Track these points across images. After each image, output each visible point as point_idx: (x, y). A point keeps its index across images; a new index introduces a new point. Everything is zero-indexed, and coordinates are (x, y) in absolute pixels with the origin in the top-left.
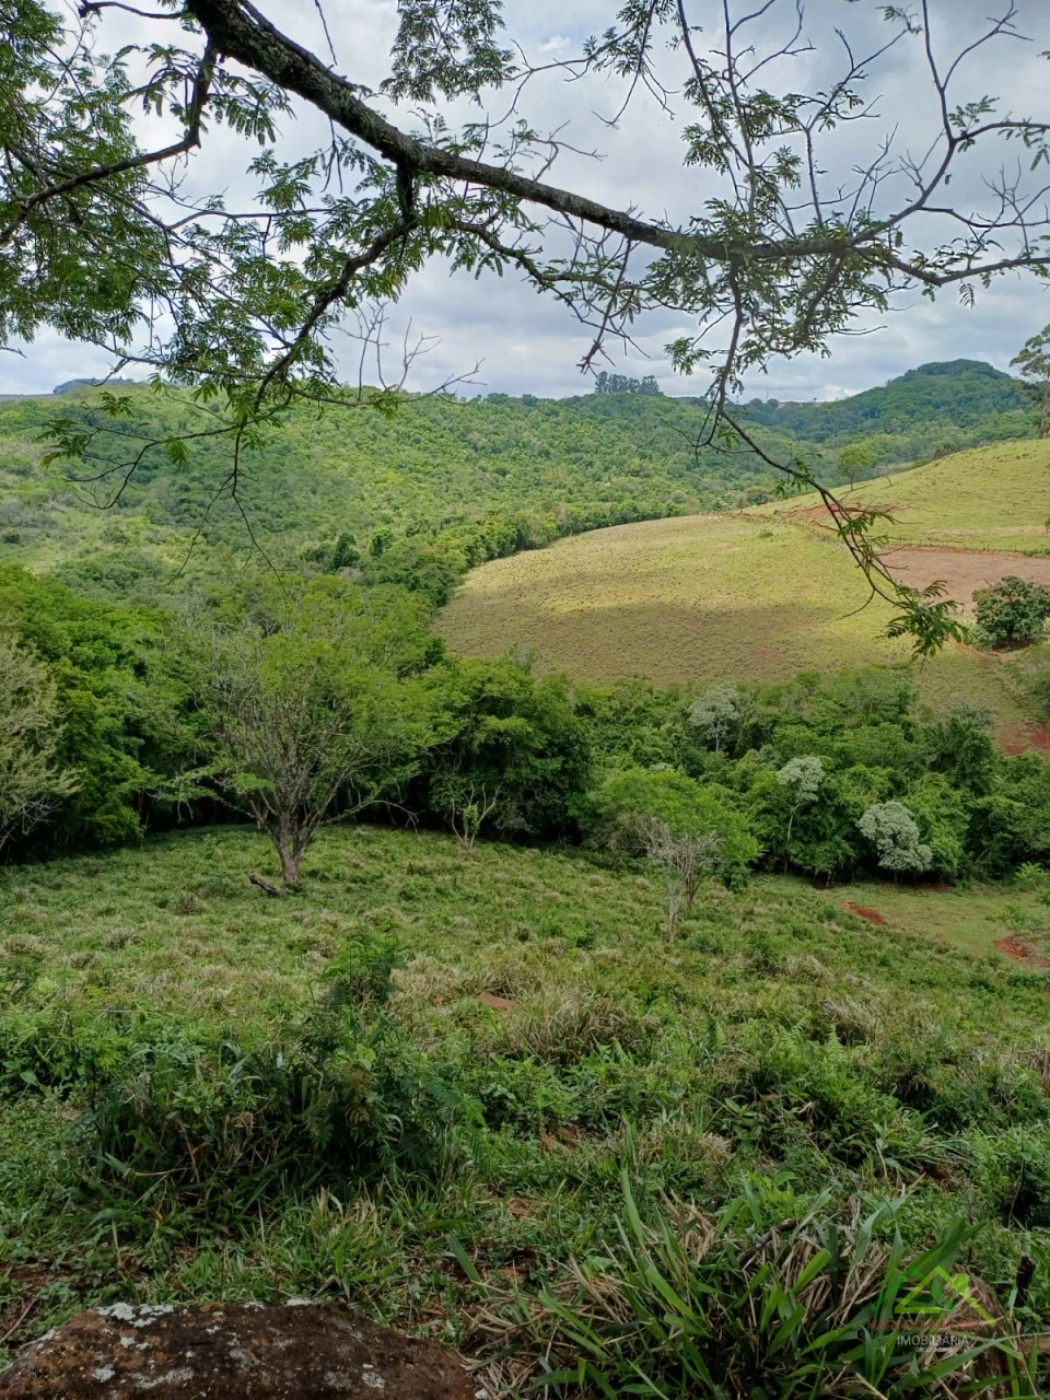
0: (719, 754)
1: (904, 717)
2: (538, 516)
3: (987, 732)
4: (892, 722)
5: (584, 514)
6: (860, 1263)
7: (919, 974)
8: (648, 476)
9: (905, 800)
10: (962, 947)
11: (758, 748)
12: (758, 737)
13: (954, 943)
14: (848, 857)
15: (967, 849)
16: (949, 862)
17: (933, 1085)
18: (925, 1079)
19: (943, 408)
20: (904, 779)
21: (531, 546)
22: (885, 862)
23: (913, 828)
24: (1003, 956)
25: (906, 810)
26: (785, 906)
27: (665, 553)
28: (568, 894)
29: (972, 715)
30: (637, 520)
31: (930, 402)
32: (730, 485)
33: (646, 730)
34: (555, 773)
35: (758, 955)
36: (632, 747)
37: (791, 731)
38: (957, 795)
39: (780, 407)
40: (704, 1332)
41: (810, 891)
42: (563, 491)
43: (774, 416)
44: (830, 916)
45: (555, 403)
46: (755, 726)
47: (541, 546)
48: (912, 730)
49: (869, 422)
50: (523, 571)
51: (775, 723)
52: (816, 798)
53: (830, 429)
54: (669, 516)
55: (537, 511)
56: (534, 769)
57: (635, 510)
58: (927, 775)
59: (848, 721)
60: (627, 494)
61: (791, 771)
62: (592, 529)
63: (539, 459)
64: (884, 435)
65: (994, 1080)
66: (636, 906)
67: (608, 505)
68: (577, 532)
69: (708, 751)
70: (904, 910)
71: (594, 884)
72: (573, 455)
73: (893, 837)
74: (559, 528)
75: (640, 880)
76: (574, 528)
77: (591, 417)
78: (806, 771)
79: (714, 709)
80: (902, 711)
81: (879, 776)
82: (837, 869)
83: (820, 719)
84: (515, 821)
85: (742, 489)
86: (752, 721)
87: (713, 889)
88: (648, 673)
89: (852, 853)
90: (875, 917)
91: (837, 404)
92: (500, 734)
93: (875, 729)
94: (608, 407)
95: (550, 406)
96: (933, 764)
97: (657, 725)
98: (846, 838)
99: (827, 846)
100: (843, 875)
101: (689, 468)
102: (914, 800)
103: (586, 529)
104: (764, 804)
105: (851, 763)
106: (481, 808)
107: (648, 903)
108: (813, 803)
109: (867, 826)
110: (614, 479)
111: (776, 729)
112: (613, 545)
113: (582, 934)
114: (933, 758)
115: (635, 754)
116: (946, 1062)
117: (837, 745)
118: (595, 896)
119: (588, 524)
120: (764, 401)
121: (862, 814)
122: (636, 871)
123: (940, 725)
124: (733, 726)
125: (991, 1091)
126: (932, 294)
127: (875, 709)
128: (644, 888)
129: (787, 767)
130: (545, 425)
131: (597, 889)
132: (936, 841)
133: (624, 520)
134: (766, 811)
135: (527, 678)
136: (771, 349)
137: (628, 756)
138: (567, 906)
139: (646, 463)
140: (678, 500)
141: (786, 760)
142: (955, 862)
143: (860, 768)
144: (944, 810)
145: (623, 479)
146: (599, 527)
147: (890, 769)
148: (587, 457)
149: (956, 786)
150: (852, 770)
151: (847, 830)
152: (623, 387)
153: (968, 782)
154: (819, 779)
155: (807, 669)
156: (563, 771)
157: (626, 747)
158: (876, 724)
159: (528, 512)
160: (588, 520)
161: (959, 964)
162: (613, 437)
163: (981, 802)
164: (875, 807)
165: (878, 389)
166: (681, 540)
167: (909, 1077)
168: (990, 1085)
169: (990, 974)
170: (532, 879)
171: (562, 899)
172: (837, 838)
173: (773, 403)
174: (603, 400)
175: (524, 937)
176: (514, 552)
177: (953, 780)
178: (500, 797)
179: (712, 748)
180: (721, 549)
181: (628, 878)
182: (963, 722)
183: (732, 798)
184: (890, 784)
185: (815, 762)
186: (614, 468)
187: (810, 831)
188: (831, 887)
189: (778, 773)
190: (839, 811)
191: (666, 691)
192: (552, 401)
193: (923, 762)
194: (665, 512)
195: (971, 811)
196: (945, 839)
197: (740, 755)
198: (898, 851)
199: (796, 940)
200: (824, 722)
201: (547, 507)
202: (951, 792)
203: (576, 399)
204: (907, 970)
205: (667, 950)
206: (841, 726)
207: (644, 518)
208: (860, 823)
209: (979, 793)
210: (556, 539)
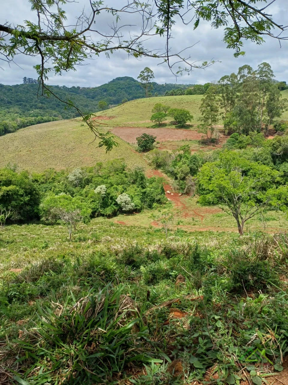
0: (78, 188)
1: (124, 172)
2: (10, 122)
3: (143, 173)
4: (122, 173)
5: (26, 121)
6: (99, 302)
7: (135, 235)
8: (45, 109)
9: (127, 192)
10: (143, 225)
11: (88, 185)
12: (88, 182)
13: (142, 225)
14: (115, 209)
15: (142, 202)
16: (139, 206)
17: (135, 259)
18: (133, 258)
19: (123, 90)
20: (126, 187)
21: (10, 132)
22: (124, 209)
23: (129, 199)
24: (153, 225)
25: (127, 195)
26: (101, 225)
27: (54, 132)
28: (38, 235)
29: (140, 169)
30: (43, 122)
31: (120, 88)
32: (70, 111)
33: (56, 184)
34: (29, 201)
35: (94, 239)
36: (52, 190)
37: (96, 179)
38: (138, 189)
39: (81, 88)
40: (61, 333)
41: (107, 220)
42: (18, 114)
43: (79, 91)
44: (112, 225)
45: (11, 87)
46: (87, 179)
47: (13, 132)
48: (126, 174)
49: (105, 93)
50: (8, 140)
51: (92, 177)
52: (105, 196)
53: (95, 95)
54: (53, 121)
55: (10, 121)
56: (21, 201)
57: (42, 119)
58: (131, 186)
59: (111, 175)
60: (39, 115)
61: (98, 189)
62: (29, 126)
63: (8, 105)
64: (110, 97)
65: (148, 254)
66: (60, 234)
67: (33, 118)
68: (24, 127)
69: (75, 187)
70: (130, 220)
71: (46, 230)
72: (19, 103)
73: (125, 202)
74: (18, 126)
75: (60, 226)
76: (23, 126)
77: (24, 91)
78: (101, 189)
79: (75, 176)
80: (124, 170)
81: (120, 188)
82: (113, 213)
83: (104, 175)
84: (17, 217)
85: (74, 112)
86: (86, 178)
87: (81, 225)
88: (54, 167)
89: (115, 208)
90: (123, 223)
91: (96, 88)
92: (8, 191)
93: (117, 176)
94: (28, 88)
95: (9, 87)
96: (132, 182)
97: (59, 182)
98: (114, 205)
99: (109, 208)
100: (115, 214)
101: (57, 106)
102: (129, 192)
103: (27, 126)
104: (92, 199)
105: (112, 185)
106: (5, 215)
107: (63, 232)
108: (105, 197)
109: (118, 201)
110: (34, 110)
111: (93, 179)
112: (37, 130)
113: (44, 245)
114: (132, 181)
115: (53, 191)
116: (138, 253)
117: (109, 181)
118: (47, 233)
119: (28, 124)
120: (76, 87)
121: (117, 198)
122: (59, 224)
123: (133, 172)
124: (81, 180)
125: (147, 257)
126: (98, 54)
127: (117, 171)
128: (62, 228)
129: (96, 189)
130: (8, 94)
131: (47, 232)
132: (135, 201)
133: (39, 122)
134: (93, 201)
135: (14, 173)
136: (62, 69)
137: (51, 192)
138: (39, 238)
139: (44, 105)
140: (55, 116)
141: (96, 187)
142: (140, 206)
143: (115, 186)
144: (136, 194)
145: (37, 110)
146: (32, 125)
147: (122, 185)
148: (24, 104)
149: (138, 187)
150: (113, 187)
151: (114, 203)
152: (32, 82)
153: (141, 186)
154: (105, 191)
155: (99, 162)
156: (31, 200)
157: (50, 190)
158: (118, 174)
159: (7, 121)
160: (27, 123)
161: (143, 230)
162: (32, 97)
163: (144, 190)
164: (120, 195)
165: (106, 84)
166: (58, 128)
167: (129, 259)
168: (147, 256)
169: (151, 231)
170: (26, 233)
171: (37, 237)
172: (111, 205)
173: (79, 88)
174: (26, 86)
175: (25, 250)
176: (4, 134)
177: (137, 186)
178: (11, 211)
179: (76, 186)
180: (70, 130)
181: (56, 227)
182: (138, 171)
183: (83, 199)
184: (123, 189)
185: (104, 186)
186: (34, 107)
187: (105, 205)
188: (112, 218)
189: (95, 191)
190: (111, 198)
191: (60, 172)
192: (9, 86)
193: (130, 182)
194: (52, 120)
195: (142, 193)
196: (137, 201)
197: (84, 188)
198: (126, 206)
199: (104, 233)
200: (105, 175)
201: (13, 120)
202: (137, 189)
203: (17, 85)
204: (131, 234)
205: (69, 244)
206: (110, 176)
207: (46, 121)
208: (116, 200)
209: (143, 188)
210: (18, 129)
